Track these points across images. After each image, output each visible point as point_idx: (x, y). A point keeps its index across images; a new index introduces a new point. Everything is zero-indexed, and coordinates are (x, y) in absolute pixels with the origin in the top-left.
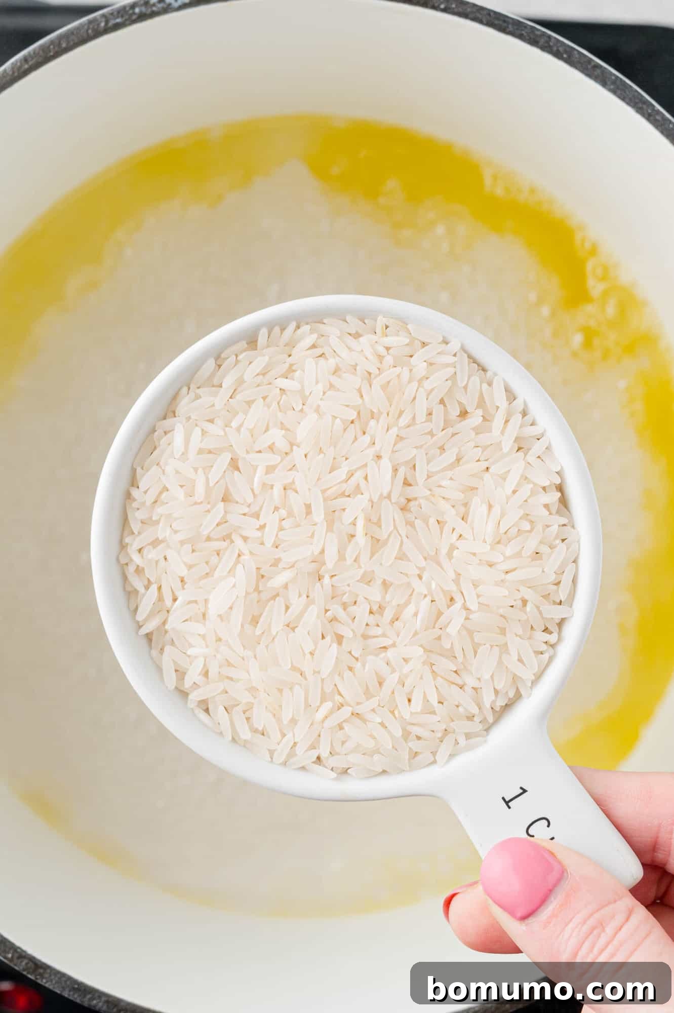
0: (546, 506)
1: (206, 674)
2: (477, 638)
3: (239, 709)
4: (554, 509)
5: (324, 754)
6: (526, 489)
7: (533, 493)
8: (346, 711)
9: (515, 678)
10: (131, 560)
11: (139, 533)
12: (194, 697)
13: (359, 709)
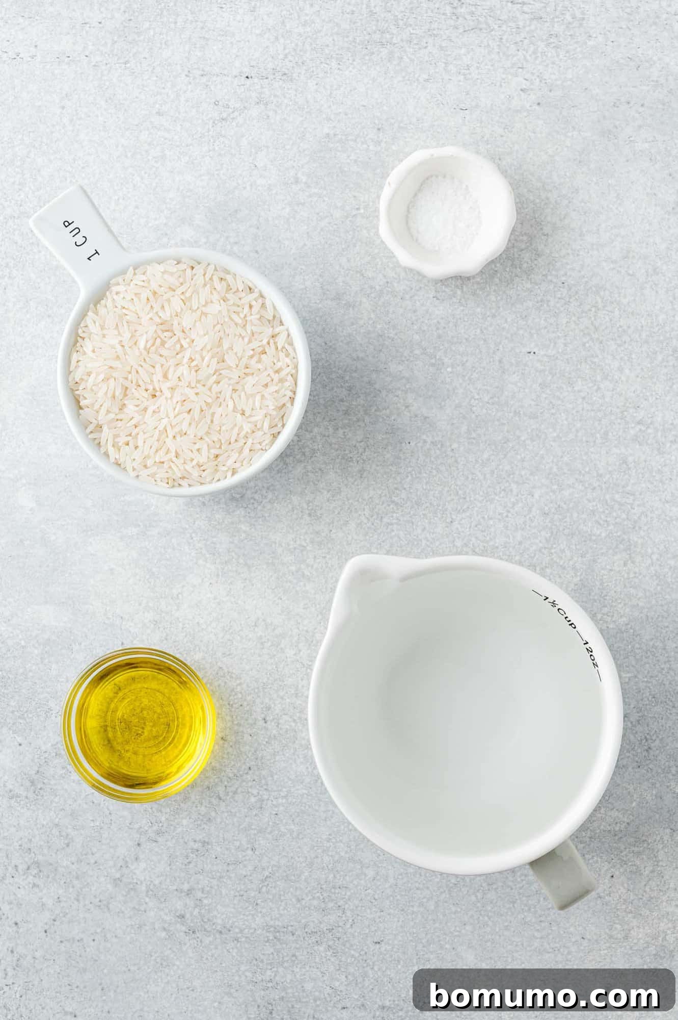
0: (85, 398)
1: (251, 307)
2: (116, 332)
3: (233, 290)
4: (81, 397)
5: (189, 271)
6: (96, 407)
7: (93, 405)
8: (179, 291)
9: (96, 313)
10: (291, 360)
11: (287, 375)
12: (256, 295)
13: (171, 293)
